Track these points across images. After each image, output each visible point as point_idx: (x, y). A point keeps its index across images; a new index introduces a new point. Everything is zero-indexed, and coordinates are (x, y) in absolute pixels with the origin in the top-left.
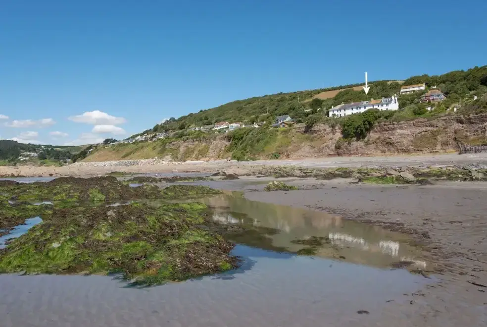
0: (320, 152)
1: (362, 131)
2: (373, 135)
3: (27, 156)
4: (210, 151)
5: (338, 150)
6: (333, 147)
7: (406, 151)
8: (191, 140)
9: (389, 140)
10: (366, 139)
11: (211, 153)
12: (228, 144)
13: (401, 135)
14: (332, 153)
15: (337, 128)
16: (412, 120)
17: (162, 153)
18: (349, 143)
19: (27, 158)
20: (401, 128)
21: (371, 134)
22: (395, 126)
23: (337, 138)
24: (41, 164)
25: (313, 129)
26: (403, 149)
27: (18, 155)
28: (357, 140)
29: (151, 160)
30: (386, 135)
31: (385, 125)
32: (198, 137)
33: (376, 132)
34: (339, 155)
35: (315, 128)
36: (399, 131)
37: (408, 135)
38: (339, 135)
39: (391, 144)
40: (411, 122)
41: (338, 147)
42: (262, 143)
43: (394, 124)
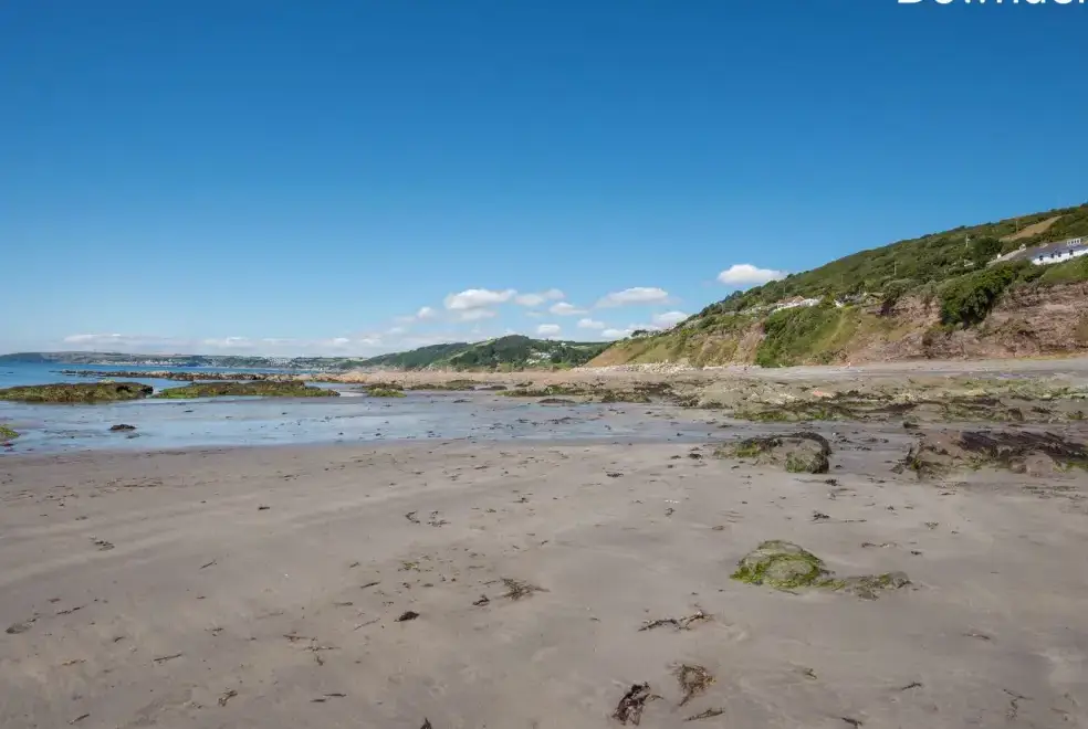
0: (896, 352)
1: (971, 308)
2: (998, 317)
3: (538, 358)
4: (739, 349)
5: (929, 348)
6: (919, 342)
7: (1058, 348)
8: (719, 332)
9: (1023, 327)
10: (982, 325)
11: (740, 354)
12: (763, 337)
13: (1052, 315)
14: (917, 353)
15: (932, 304)
16: (1079, 281)
18: (949, 333)
19: (538, 361)
20: (1055, 300)
21: (994, 314)
22: (1042, 296)
23: (930, 324)
24: (556, 369)
25: (895, 307)
26: (1051, 346)
27: (527, 356)
28: (965, 328)
29: (656, 364)
30: (1021, 315)
31: (1023, 295)
33: (1005, 310)
34: (930, 357)
35: (899, 305)
36: (1049, 307)
37: (1067, 314)
38: (934, 317)
39: (1028, 334)
40: (1080, 286)
41: (927, 343)
42: (807, 337)
43: (1038, 293)
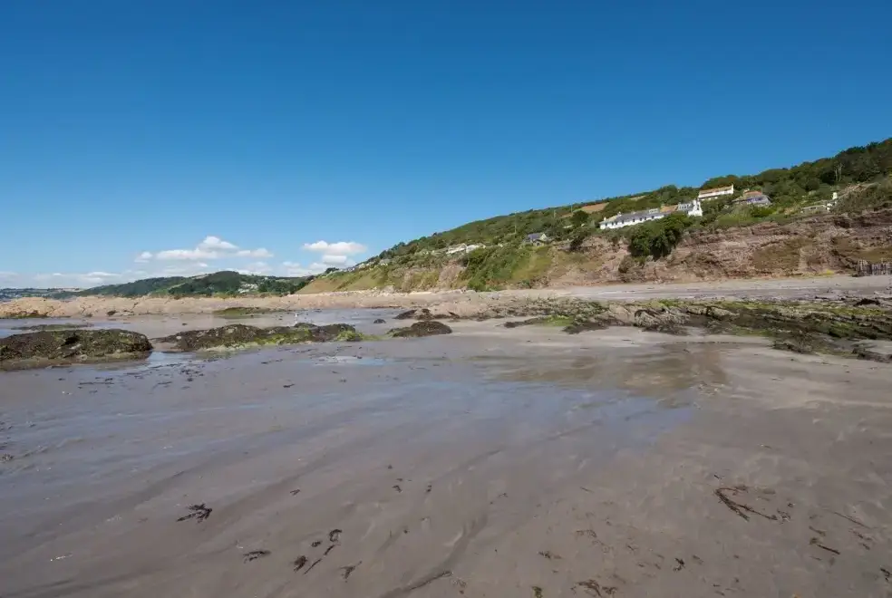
0: (596, 278)
1: (663, 244)
2: (681, 251)
3: (247, 288)
4: (440, 279)
5: (624, 275)
6: (616, 269)
7: (742, 274)
8: (417, 266)
9: (709, 257)
10: (669, 257)
11: (441, 282)
12: (463, 269)
13: (731, 249)
14: (614, 278)
15: (620, 242)
16: (749, 225)
17: (382, 283)
18: (642, 263)
19: (247, 291)
20: (729, 239)
21: (678, 249)
22: (720, 235)
23: (622, 257)
25: (582, 245)
26: (735, 272)
27: (238, 286)
28: (656, 258)
29: (368, 291)
30: (702, 249)
31: (701, 235)
32: (427, 262)
33: (686, 246)
34: (625, 281)
35: (586, 243)
36: (727, 243)
37: (743, 249)
38: (623, 252)
39: (713, 263)
40: (749, 228)
41: (622, 271)
42: (508, 268)
43: (717, 233)
